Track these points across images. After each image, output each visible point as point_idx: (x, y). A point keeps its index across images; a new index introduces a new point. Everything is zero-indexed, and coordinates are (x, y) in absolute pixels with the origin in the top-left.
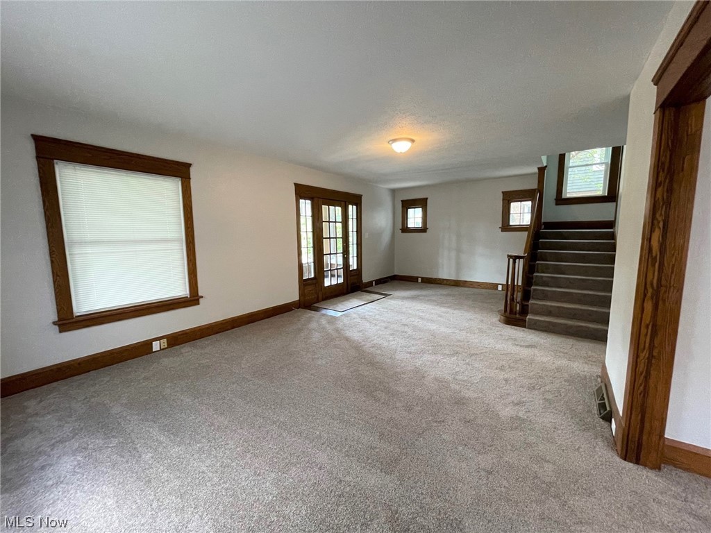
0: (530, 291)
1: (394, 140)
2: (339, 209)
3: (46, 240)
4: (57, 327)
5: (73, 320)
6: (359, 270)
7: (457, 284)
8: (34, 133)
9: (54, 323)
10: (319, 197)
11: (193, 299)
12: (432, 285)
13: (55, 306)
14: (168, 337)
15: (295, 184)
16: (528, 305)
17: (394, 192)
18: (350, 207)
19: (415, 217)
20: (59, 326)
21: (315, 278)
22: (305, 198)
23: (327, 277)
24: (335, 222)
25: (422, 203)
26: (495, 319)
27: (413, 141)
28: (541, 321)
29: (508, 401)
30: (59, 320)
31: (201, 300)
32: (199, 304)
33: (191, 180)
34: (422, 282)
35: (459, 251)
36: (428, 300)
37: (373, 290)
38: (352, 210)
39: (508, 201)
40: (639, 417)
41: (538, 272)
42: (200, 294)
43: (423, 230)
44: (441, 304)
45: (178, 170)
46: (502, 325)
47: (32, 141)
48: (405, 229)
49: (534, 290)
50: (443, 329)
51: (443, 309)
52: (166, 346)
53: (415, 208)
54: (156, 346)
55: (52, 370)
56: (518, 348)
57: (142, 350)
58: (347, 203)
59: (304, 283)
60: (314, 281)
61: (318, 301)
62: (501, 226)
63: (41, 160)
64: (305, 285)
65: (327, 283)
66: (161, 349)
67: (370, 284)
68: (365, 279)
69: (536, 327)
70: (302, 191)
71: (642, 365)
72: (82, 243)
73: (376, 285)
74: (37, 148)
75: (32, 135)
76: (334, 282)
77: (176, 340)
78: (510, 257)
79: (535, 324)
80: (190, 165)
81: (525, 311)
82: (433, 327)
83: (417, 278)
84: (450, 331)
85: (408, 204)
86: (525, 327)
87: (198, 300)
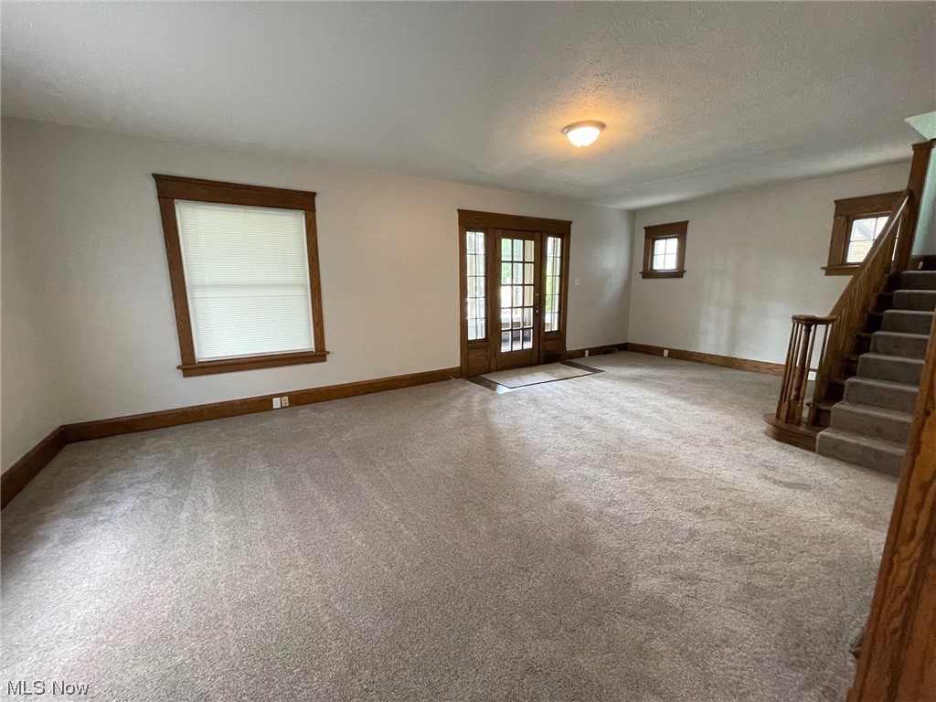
0: (843, 386)
1: (570, 127)
2: (530, 244)
3: (169, 282)
4: (180, 371)
5: (194, 366)
6: (561, 334)
7: (729, 363)
8: (154, 172)
9: (178, 368)
10: (496, 227)
11: (319, 355)
12: (684, 363)
13: (179, 351)
14: (289, 394)
15: (458, 210)
16: (829, 412)
17: (633, 214)
18: (550, 240)
19: (666, 254)
20: (184, 370)
21: (485, 340)
22: (475, 229)
23: (506, 341)
24: (524, 262)
25: (677, 230)
26: (758, 428)
27: (602, 126)
28: (850, 444)
29: (667, 567)
30: (183, 364)
31: (328, 357)
32: (325, 361)
33: (317, 214)
34: (669, 356)
35: (738, 309)
36: (657, 385)
37: (584, 364)
38: (553, 245)
39: (848, 217)
40: (887, 681)
41: (876, 351)
42: (327, 349)
43: (678, 274)
44: (673, 392)
45: (301, 201)
46: (765, 439)
47: (153, 180)
48: (649, 273)
49: (853, 385)
50: (646, 432)
51: (673, 401)
52: (287, 404)
53: (666, 238)
54: (276, 403)
55: (177, 413)
56: (767, 484)
57: (260, 405)
58: (544, 236)
59: (467, 346)
60: (484, 344)
61: (488, 371)
62: (826, 265)
63: (162, 200)
64: (469, 348)
65: (505, 348)
66: (282, 407)
67: (580, 354)
68: (571, 345)
69: (835, 453)
70: (469, 221)
71: (903, 572)
72: (204, 287)
73: (589, 355)
74: (159, 188)
75: (153, 175)
76: (517, 347)
77: (299, 399)
78: (797, 320)
79: (835, 448)
80: (314, 194)
81: (819, 420)
82: (630, 425)
83: (662, 350)
84: (657, 435)
85: (654, 233)
86: (813, 450)
87: (325, 356)
